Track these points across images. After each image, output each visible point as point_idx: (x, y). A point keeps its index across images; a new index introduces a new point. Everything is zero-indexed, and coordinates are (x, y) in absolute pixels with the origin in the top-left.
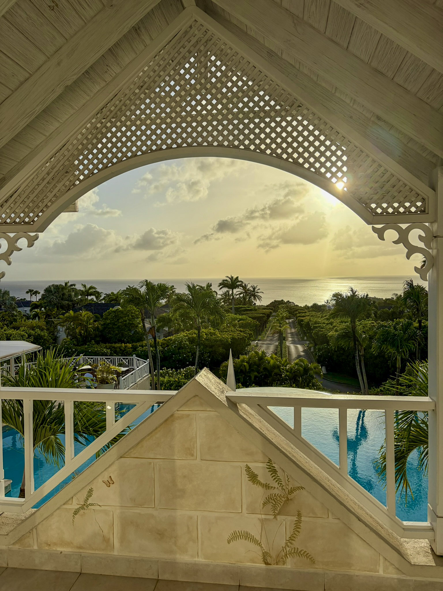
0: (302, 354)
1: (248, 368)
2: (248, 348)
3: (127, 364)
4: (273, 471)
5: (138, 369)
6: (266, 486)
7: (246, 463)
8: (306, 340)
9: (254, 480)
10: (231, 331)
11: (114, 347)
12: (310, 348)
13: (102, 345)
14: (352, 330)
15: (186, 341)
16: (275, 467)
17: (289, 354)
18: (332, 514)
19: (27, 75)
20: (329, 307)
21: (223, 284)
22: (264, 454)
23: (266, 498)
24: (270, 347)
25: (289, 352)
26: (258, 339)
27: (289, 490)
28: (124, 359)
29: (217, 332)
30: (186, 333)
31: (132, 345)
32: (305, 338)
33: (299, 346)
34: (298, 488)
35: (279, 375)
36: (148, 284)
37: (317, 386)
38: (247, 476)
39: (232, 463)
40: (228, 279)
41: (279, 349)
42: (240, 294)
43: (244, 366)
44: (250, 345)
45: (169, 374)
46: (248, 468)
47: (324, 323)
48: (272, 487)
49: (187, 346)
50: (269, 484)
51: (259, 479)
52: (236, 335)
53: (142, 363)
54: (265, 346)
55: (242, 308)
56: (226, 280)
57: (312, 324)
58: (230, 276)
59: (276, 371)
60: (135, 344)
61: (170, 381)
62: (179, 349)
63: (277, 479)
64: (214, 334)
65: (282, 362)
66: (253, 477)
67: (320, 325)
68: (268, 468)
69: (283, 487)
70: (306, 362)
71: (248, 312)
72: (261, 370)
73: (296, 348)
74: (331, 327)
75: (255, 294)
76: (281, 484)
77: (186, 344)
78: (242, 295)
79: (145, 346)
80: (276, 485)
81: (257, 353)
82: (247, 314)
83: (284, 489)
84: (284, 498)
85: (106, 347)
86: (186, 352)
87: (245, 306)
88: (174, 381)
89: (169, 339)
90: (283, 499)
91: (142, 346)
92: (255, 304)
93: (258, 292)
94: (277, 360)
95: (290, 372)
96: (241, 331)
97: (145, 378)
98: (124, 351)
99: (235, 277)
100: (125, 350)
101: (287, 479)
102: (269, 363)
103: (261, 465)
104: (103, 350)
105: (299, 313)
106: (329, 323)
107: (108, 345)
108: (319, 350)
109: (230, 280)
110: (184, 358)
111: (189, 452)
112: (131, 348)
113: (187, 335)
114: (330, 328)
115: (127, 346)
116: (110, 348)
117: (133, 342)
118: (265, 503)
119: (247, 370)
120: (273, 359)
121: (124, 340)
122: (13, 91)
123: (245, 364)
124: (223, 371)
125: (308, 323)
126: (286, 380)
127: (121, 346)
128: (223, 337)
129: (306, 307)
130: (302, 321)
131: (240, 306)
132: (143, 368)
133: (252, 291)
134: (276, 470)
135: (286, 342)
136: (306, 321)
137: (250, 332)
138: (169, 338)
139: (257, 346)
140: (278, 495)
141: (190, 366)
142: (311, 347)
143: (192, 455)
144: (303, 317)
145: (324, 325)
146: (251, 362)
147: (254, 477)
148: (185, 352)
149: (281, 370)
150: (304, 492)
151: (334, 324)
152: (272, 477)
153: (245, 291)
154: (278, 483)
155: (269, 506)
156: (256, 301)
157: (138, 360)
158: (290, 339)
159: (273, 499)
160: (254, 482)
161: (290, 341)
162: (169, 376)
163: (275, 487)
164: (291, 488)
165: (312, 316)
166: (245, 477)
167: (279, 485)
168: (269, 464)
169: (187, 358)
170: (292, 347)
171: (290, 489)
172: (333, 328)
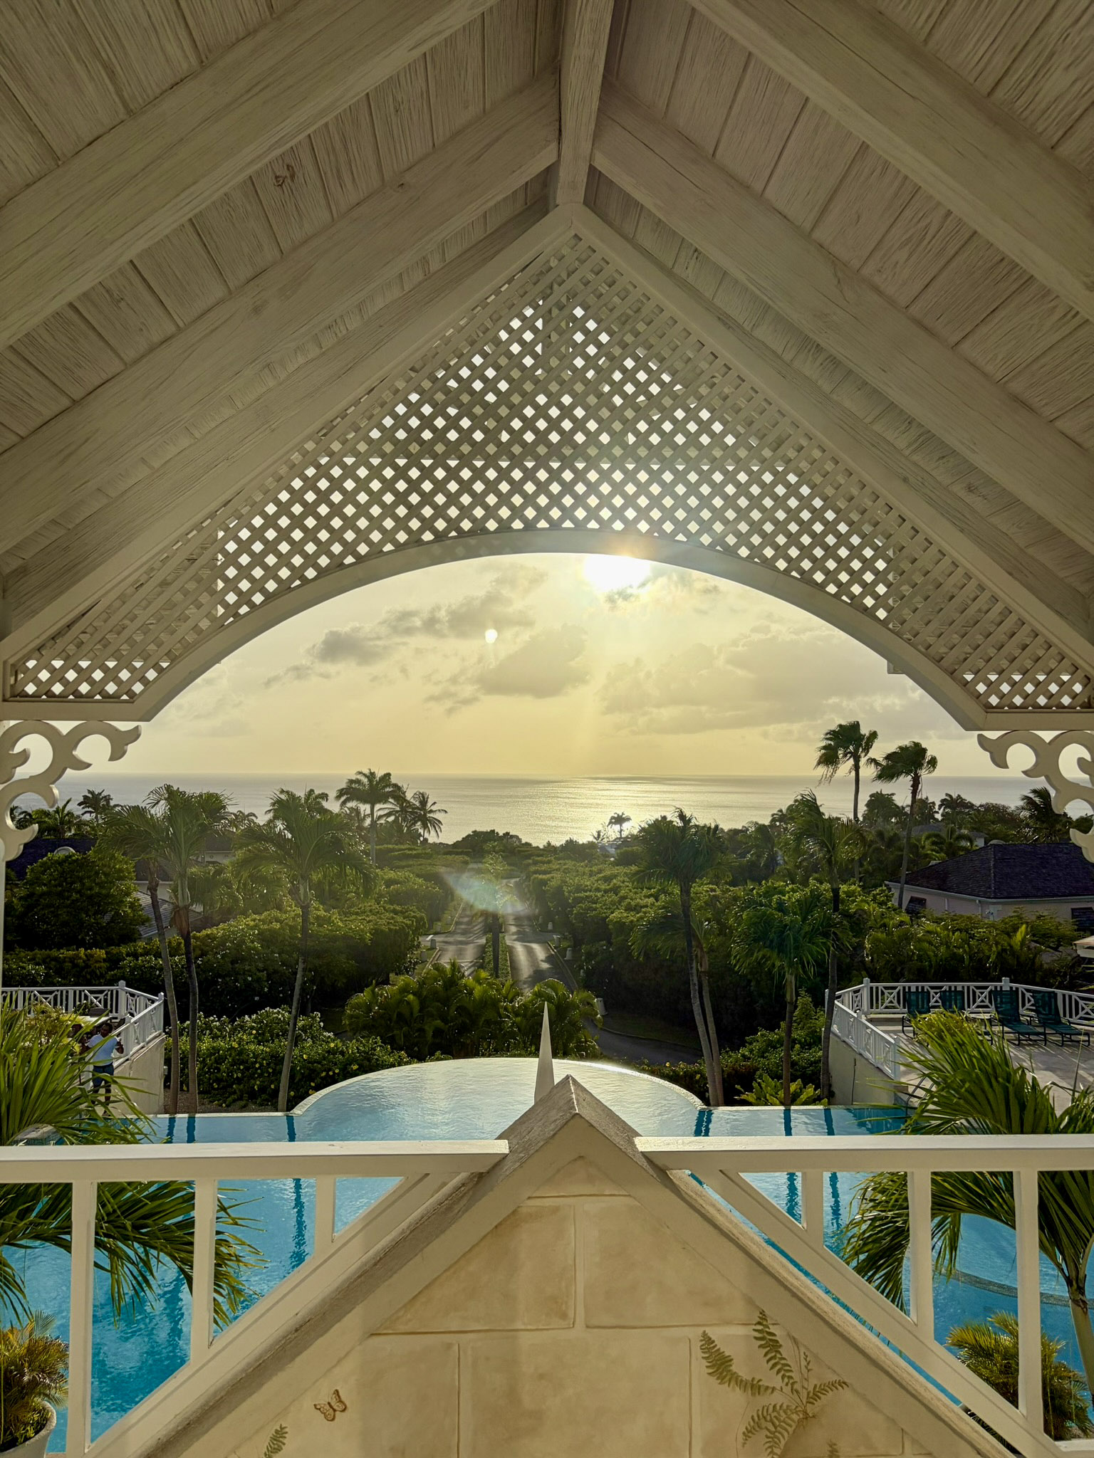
0: (545, 966)
1: (416, 1007)
2: (411, 956)
3: (101, 1006)
4: (771, 1345)
5: (133, 1020)
6: (752, 1386)
7: (701, 1330)
8: (550, 931)
9: (721, 1373)
10: (371, 911)
11: (56, 959)
12: (562, 952)
13: (23, 954)
14: (683, 911)
15: (252, 942)
16: (774, 1335)
17: (514, 967)
18: (914, 1442)
19: (171, 329)
20: (603, 848)
21: (351, 791)
22: (750, 1301)
23: (752, 1417)
24: (465, 950)
25: (512, 961)
26: (433, 931)
27: (808, 1393)
28: (91, 992)
29: (335, 916)
30: (254, 920)
31: (107, 953)
32: (550, 926)
33: (536, 947)
34: (833, 1385)
35: (496, 1023)
36: (172, 795)
37: (585, 1049)
38: (705, 1363)
39: (666, 1332)
40: (360, 777)
41: (489, 956)
42: (388, 815)
43: (408, 1003)
44: (418, 946)
45: (211, 1031)
46: (708, 1341)
47: (598, 890)
48: (767, 1388)
49: (258, 953)
50: (760, 1381)
51: (734, 1368)
52: (383, 922)
53: (143, 1005)
54: (452, 948)
55: (393, 850)
56: (358, 781)
57: (569, 892)
58: (366, 772)
59: (489, 1014)
60: (114, 950)
61: (217, 1050)
62: (233, 962)
63: (779, 1367)
64: (329, 921)
65: (504, 991)
66: (720, 1365)
67: (588, 894)
68: (756, 1338)
69: (795, 1386)
70: (562, 989)
71: (411, 863)
72: (453, 1012)
73: (530, 952)
74: (615, 898)
75: (425, 815)
76: (790, 1377)
77: (254, 949)
78: (391, 819)
79: (142, 955)
80: (777, 1382)
81: (437, 967)
82: (410, 866)
83: (797, 1392)
84: (796, 1413)
85: (32, 960)
86: (254, 969)
87: (402, 847)
88: (229, 1049)
89: (207, 935)
90: (795, 1417)
91: (135, 956)
92: (426, 840)
93: (431, 811)
94: (490, 985)
95: (524, 1016)
96: (395, 912)
97: (151, 1045)
98: (83, 969)
99: (379, 773)
100: (87, 966)
101: (804, 1363)
102: (470, 993)
103: (741, 1331)
104: (24, 968)
105: (535, 863)
106: (610, 890)
107: (40, 954)
108: (590, 956)
109: (365, 780)
110: (248, 985)
111: (556, 1308)
112: (105, 960)
113: (256, 926)
114: (613, 903)
115: (92, 956)
116: (44, 962)
117: (109, 945)
118: (750, 1432)
119: (416, 1014)
120: (480, 984)
121: (83, 939)
122: (126, 364)
123: (411, 997)
124: (351, 1017)
125: (559, 890)
126: (513, 1036)
127: (78, 957)
128: (351, 929)
129: (549, 848)
130: (544, 883)
131: (390, 846)
132: (148, 1016)
133: (418, 808)
134: (777, 1342)
135: (504, 937)
136: (554, 883)
137: (418, 915)
138: (209, 931)
139: (432, 948)
140: (781, 1406)
141: (268, 1009)
142: (565, 949)
143: (564, 1316)
144: (545, 873)
145: (599, 894)
146: (425, 993)
147: (722, 1364)
148: (249, 971)
149: (502, 1011)
150: (846, 1394)
151: (622, 893)
152: (768, 1361)
153: (401, 807)
154: (783, 1377)
155: (761, 1437)
156: (429, 832)
157: (133, 995)
158: (513, 929)
159: (768, 1418)
160: (721, 1379)
161: (513, 934)
162: (215, 1037)
163: (774, 1389)
164: (815, 1386)
165: (566, 871)
166: (700, 1366)
167: (786, 1380)
168: (760, 1327)
169: (255, 985)
170: (519, 949)
171: (811, 1389)
172: (620, 903)
